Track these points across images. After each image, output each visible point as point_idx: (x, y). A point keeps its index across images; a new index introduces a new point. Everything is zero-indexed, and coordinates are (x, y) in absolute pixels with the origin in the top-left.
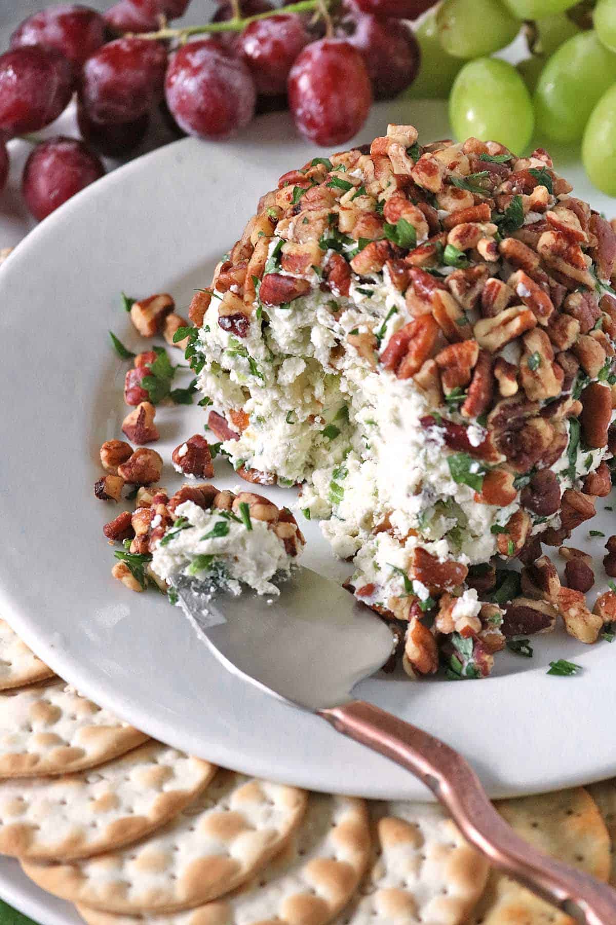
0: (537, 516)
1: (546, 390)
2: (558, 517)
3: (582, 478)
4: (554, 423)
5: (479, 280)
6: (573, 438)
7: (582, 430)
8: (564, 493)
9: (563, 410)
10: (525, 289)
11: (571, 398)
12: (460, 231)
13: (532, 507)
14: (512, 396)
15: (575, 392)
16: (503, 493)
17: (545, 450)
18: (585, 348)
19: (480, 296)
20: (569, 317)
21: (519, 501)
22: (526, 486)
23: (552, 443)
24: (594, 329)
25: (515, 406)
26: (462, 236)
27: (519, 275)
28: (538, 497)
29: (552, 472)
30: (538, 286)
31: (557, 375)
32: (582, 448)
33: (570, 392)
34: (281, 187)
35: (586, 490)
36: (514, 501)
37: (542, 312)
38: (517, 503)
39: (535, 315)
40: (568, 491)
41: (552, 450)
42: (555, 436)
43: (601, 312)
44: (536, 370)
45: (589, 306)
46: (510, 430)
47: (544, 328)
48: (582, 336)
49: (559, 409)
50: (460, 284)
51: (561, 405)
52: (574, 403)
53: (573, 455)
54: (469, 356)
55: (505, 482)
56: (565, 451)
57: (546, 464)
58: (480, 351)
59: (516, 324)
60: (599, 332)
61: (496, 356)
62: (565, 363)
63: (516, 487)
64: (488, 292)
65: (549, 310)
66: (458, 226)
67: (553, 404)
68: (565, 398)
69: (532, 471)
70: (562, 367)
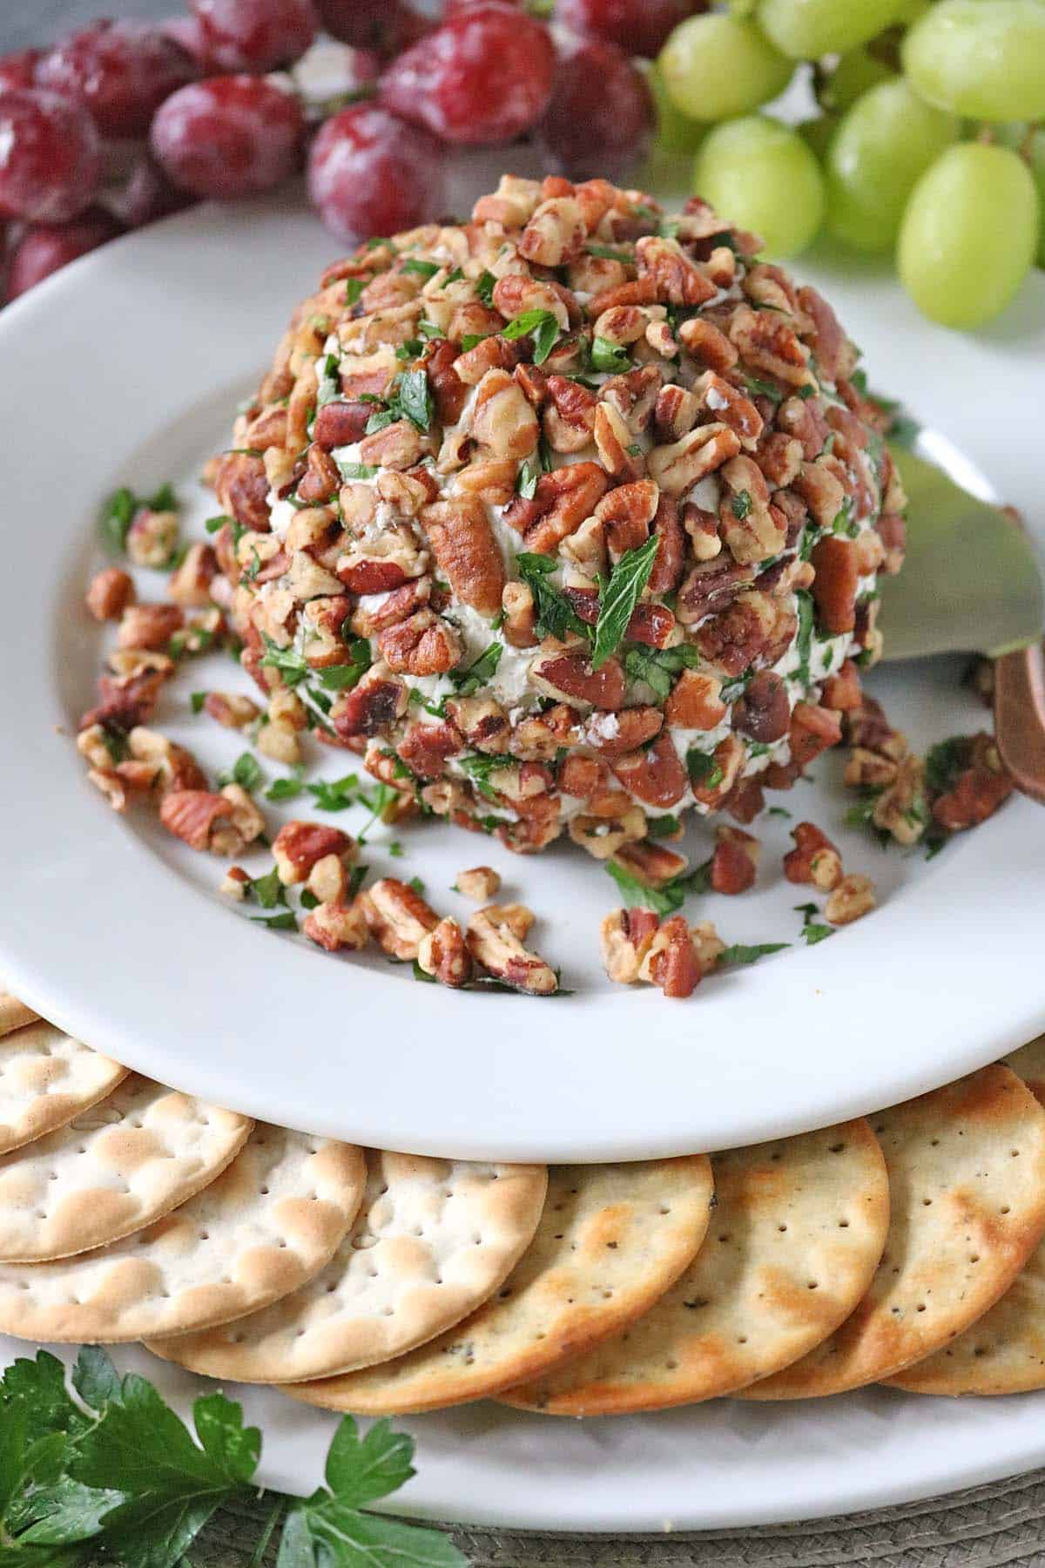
0: (756, 743)
1: (763, 548)
2: (786, 746)
3: (818, 684)
4: (775, 598)
5: (648, 388)
6: (804, 621)
7: (817, 609)
8: (795, 707)
9: (788, 577)
10: (718, 397)
11: (798, 557)
12: (612, 317)
13: (748, 728)
14: (714, 559)
15: (802, 550)
16: (704, 709)
17: (765, 638)
18: (813, 482)
19: (653, 412)
20: (786, 437)
21: (729, 722)
22: (740, 697)
23: (776, 627)
24: (821, 454)
25: (717, 575)
26: (615, 325)
27: (709, 377)
28: (756, 714)
29: (774, 676)
30: (737, 392)
31: (778, 524)
32: (817, 635)
33: (795, 550)
34: (326, 286)
35: (825, 702)
36: (722, 723)
37: (748, 430)
38: (727, 725)
39: (738, 434)
40: (800, 704)
41: (776, 639)
42: (779, 616)
43: (830, 431)
44: (745, 517)
45: (815, 421)
46: (711, 611)
47: (751, 455)
48: (806, 465)
49: (782, 576)
50: (622, 396)
51: (785, 570)
52: (804, 567)
53: (805, 648)
54: (645, 503)
55: (708, 691)
56: (794, 640)
57: (767, 661)
58: (661, 494)
59: (711, 451)
60: (829, 458)
61: (683, 502)
62: (788, 504)
63: (724, 700)
64: (664, 405)
65: (758, 426)
66: (609, 311)
67: (773, 570)
68: (790, 559)
69: (746, 675)
70: (784, 512)
